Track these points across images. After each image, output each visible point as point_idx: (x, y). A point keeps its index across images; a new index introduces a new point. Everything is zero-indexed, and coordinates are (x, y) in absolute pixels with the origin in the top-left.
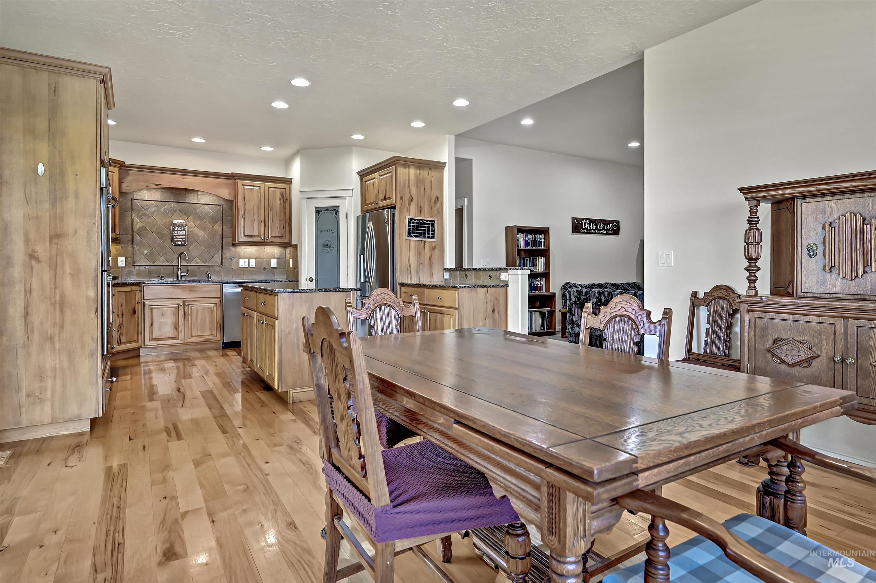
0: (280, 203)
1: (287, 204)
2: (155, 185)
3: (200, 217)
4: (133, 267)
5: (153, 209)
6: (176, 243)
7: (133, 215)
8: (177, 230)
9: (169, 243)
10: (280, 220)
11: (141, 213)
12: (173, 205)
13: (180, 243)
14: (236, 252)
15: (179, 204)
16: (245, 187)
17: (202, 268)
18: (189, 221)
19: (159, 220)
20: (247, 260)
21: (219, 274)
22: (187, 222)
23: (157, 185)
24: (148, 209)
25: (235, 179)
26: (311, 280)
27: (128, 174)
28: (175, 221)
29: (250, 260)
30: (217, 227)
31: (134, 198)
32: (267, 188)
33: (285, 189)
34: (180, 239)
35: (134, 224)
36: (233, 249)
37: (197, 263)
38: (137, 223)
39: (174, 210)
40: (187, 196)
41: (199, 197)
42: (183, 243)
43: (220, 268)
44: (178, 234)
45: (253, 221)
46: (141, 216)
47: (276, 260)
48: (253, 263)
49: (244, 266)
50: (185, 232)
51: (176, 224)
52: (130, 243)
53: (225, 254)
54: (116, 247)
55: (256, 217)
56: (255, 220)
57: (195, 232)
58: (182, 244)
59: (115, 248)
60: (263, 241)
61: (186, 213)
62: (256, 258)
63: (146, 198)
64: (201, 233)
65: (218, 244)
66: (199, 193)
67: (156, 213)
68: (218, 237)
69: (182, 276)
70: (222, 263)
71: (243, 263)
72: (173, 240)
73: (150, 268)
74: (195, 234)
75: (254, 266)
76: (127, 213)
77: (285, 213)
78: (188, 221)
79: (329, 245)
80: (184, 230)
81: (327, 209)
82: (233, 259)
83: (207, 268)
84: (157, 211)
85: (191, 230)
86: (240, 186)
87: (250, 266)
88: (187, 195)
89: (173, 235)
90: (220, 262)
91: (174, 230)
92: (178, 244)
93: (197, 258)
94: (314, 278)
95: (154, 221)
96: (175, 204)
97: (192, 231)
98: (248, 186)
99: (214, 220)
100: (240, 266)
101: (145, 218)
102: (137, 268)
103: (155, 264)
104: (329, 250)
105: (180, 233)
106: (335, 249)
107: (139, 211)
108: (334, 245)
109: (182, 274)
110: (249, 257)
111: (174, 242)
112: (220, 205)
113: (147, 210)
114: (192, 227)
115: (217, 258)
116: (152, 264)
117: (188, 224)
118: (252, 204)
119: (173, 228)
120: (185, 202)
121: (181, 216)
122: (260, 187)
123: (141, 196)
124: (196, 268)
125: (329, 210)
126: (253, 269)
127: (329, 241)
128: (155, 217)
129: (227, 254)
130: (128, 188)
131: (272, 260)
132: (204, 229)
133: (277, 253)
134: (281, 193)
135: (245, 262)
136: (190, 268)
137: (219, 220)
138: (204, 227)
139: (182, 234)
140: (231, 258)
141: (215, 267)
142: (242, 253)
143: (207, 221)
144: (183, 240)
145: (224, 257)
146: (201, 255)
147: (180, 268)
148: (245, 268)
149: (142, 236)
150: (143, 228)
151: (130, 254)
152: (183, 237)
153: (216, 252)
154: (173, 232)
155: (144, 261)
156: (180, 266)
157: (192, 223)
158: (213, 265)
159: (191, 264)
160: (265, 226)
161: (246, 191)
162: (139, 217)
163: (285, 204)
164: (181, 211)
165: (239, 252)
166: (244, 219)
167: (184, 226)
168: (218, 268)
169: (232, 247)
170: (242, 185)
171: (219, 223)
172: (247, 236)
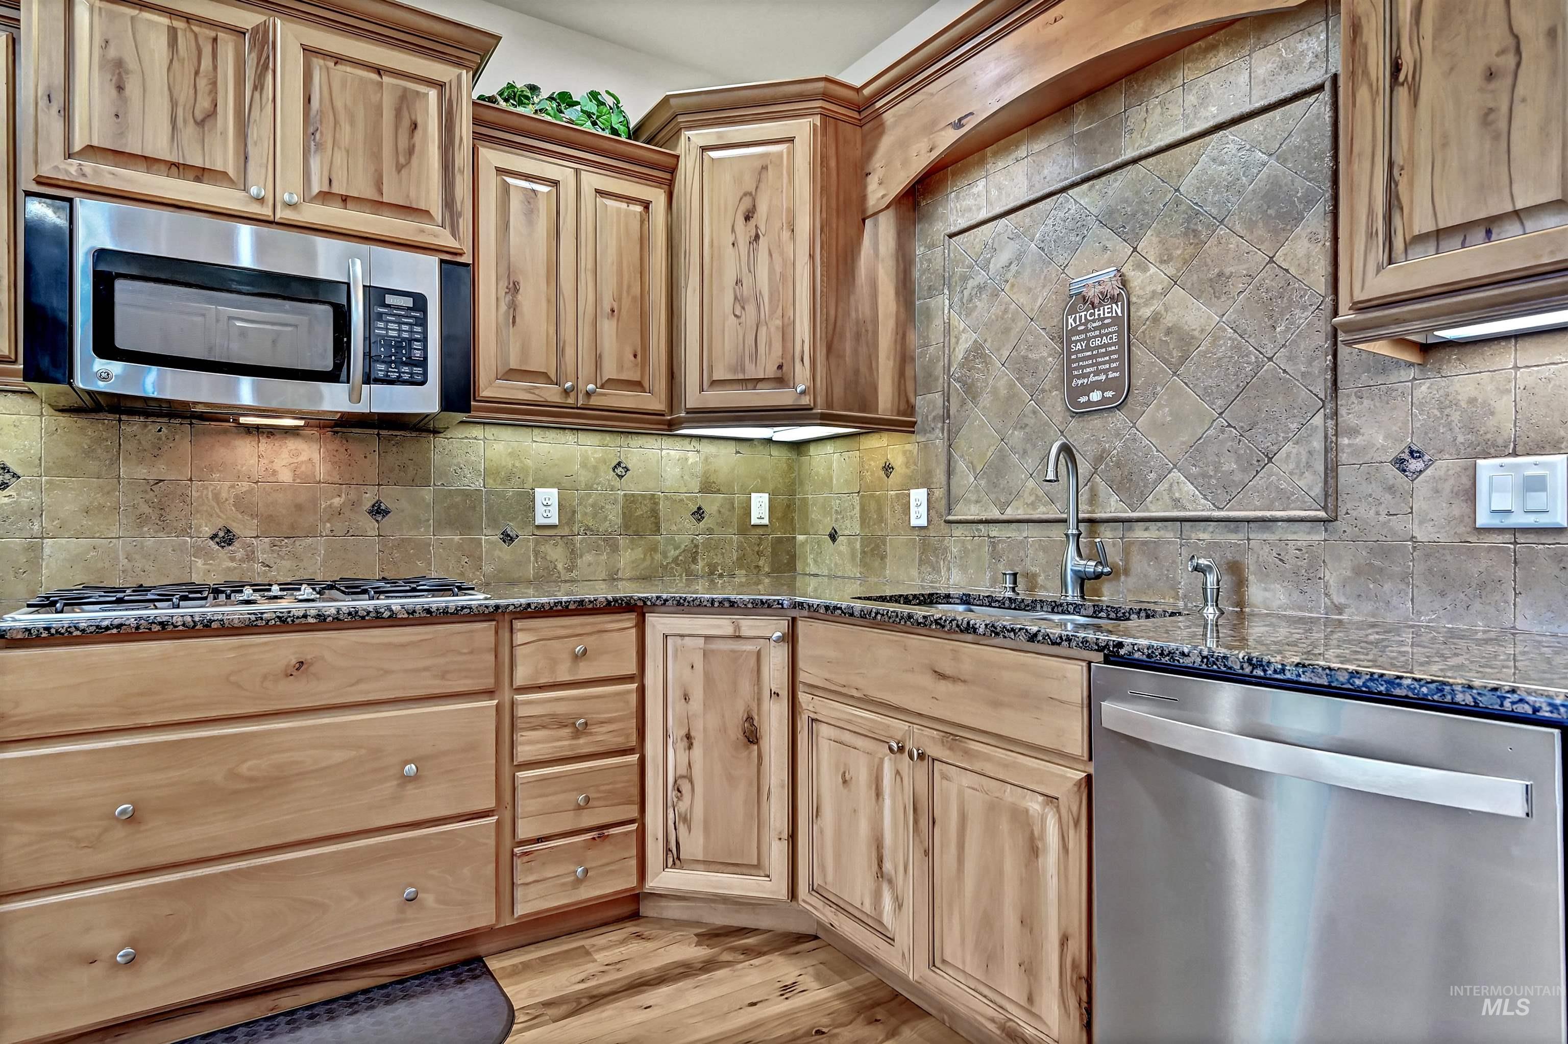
4: (950, 530)
5: (1004, 257)
6: (1083, 399)
8: (1087, 330)
9: (1056, 401)
11: (971, 283)
12: (1075, 202)
13: (1096, 396)
14: (1446, 404)
15: (1100, 183)
17: (1204, 535)
18: (1143, 265)
19: (1021, 299)
20: (1551, 468)
21: (1306, 574)
22: (1130, 273)
24: (989, 261)
27: (881, 129)
28: (1078, 285)
30: (1302, 248)
31: (950, 227)
34: (1097, 373)
35: (953, 342)
36: (1423, 389)
37: (1177, 503)
38: (957, 338)
39: (1079, 227)
42: (1109, 394)
43: (1320, 535)
44: (1088, 347)
45: (1502, 69)
46: (970, 300)
49: (1520, 519)
50: (1119, 332)
51: (1082, 298)
52: (941, 424)
53: (1354, 432)
54: (908, 447)
57: (1168, 318)
58: (1104, 400)
59: (904, 452)
61: (1125, 223)
67: (1014, 268)
68: (1307, 318)
69: (1082, 579)
70: (1330, 496)
71: (1516, 491)
72: (1070, 383)
73: (994, 531)
74: (1167, 330)
76: (932, 303)
78: (1137, 265)
80: (1116, 320)
82: (1415, 465)
83: (1231, 536)
85: (1147, 311)
89: (1068, 362)
90: (1319, 491)
91: (1075, 331)
92: (1089, 403)
93: (1175, 474)
96: (1084, 195)
97: (1154, 317)
100: (1489, 520)
101: (981, 303)
102: (958, 531)
103: (1010, 513)
105: (1098, 342)
107: (965, 278)
109: (1080, 566)
111: (1074, 394)
112: (1320, 89)
113: (984, 267)
116: (995, 514)
117: (1137, 280)
119: (1071, 321)
123: (970, 210)
128: (1013, 286)
129: (1371, 431)
130: (882, 191)
135: (1536, 484)
136: (1140, 533)
137: (1309, 201)
138: (1220, 275)
139: (1105, 346)
140: (1406, 456)
141: (1280, 532)
142: (1504, 406)
143: (1238, 228)
144: (1111, 375)
145: (1344, 457)
146: (1196, 449)
147: (1072, 531)
148: (1532, 538)
149: (971, 391)
150: (977, 352)
151: (940, 475)
152: (1110, 362)
153: (1294, 426)
154: (1070, 342)
155: (977, 502)
156: (1072, 521)
157: (1153, 269)
158: (1268, 514)
159: (1148, 510)
162: (966, 307)
164: (1106, 219)
165: (1472, 399)
166: (1411, 87)
167: (1112, 301)
168: (1301, 535)
169: (1409, 374)
171: (1316, 216)
172: (1440, 237)
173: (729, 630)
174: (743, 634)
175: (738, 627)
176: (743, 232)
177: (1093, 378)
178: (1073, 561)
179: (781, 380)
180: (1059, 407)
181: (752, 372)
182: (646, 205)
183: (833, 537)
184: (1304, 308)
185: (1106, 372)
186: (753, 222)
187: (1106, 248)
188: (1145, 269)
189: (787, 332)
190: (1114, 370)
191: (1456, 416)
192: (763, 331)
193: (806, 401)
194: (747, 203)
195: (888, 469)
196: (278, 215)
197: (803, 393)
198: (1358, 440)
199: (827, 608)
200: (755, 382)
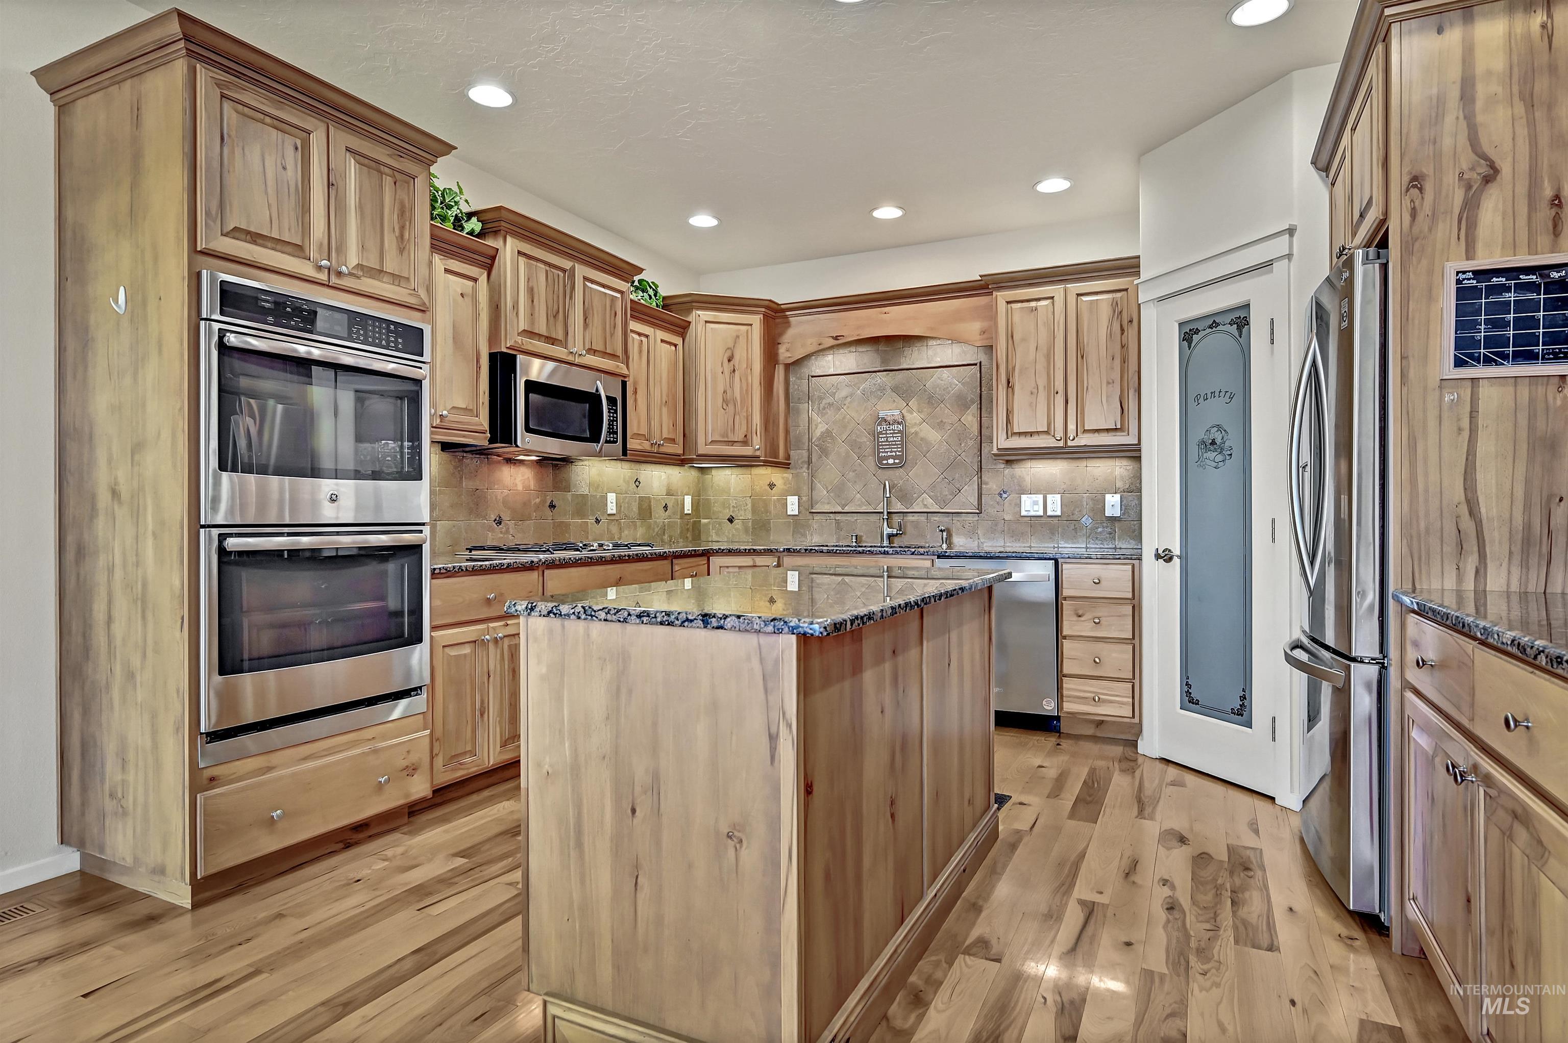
0: (1110, 335)
1: (1131, 332)
2: (832, 338)
3: (932, 400)
4: (810, 517)
5: (843, 393)
6: (885, 462)
7: (810, 408)
8: (886, 434)
9: (871, 462)
10: (1108, 383)
11: (824, 402)
12: (881, 378)
13: (891, 461)
14: (1013, 476)
15: (891, 373)
16: (1014, 306)
17: (936, 518)
18: (911, 411)
19: (853, 414)
20: (1039, 498)
21: (972, 533)
22: (906, 414)
23: (836, 338)
24: (835, 393)
25: (991, 294)
26: (1166, 557)
27: (787, 324)
28: (882, 414)
29: (1049, 497)
30: (970, 418)
31: (812, 373)
32: (1071, 299)
33: (1127, 289)
34: (891, 452)
35: (813, 427)
36: (1007, 471)
37: (925, 506)
38: (817, 426)
39: (882, 389)
40: (905, 353)
41: (930, 352)
42: (897, 461)
43: (976, 518)
44: (887, 441)
45: (1034, 393)
46: (824, 409)
47: (1117, 497)
48: (1055, 505)
49: (1032, 513)
50: (902, 437)
51: (884, 419)
52: (806, 466)
53: (987, 484)
54: (785, 475)
55: (1042, 382)
56: (1041, 388)
57: (922, 435)
58: (894, 463)
59: (783, 478)
60: (1061, 444)
61: (903, 393)
62: (1063, 493)
63: (831, 371)
64: (932, 435)
65: (970, 460)
66: (931, 342)
67: (849, 399)
68: (971, 443)
69: (890, 536)
70: (979, 506)
71: (1030, 505)
72: (878, 455)
73: (838, 517)
74: (922, 439)
75: (1059, 513)
76: (801, 406)
77: (1124, 361)
78: (909, 411)
79: (1218, 441)
80: (900, 432)
81: (1213, 322)
82: (1005, 496)
83: (946, 519)
84: (851, 395)
85: (913, 430)
86: (1002, 306)
87: (1049, 513)
88: (907, 351)
89: (878, 446)
90: (976, 503)
91: (881, 433)
92: (888, 464)
93: (925, 495)
94: (1177, 551)
95: (844, 418)
96: (884, 376)
97: (916, 433)
98: (1022, 301)
99: (962, 404)
100: (1023, 513)
101: (830, 412)
102: (817, 517)
103: (847, 509)
104: (1219, 458)
105: (892, 439)
106: (1237, 453)
107: (821, 399)
108: (1233, 441)
109: (890, 531)
110: (1045, 490)
111: (881, 459)
112: (976, 364)
113: (832, 395)
114: (915, 424)
115: (969, 495)
116: (840, 510)
117: (908, 417)
118: (1033, 348)
119: (879, 428)
120: (902, 367)
122: (1052, 298)
123: (824, 367)
124: (923, 518)
125: (1218, 325)
126: (1055, 521)
127: (1219, 427)
128: (848, 407)
129: (992, 485)
130: (788, 355)
131: (1108, 497)
132: (940, 426)
133: (1122, 477)
134: (1114, 304)
135: (1036, 503)
136: (910, 518)
137: (973, 402)
138: (942, 421)
139: (895, 441)
140: (1002, 492)
141: (963, 517)
142: (1028, 479)
143: (948, 405)
144: (898, 453)
145: (983, 492)
146: (933, 487)
147: (885, 517)
148: (1035, 519)
149: (824, 452)
150: (828, 434)
151: (805, 490)
152: (897, 448)
153: (968, 480)
154: (878, 437)
155: (828, 503)
156: (885, 513)
157: (915, 414)
158: (960, 511)
159: (913, 508)
160: (1067, 402)
161: (1017, 318)
162: (822, 412)
163: (1126, 333)
164: (895, 389)
165: (1020, 477)
166: (1013, 389)
167: (899, 423)
168: (970, 518)
169: (1003, 466)
170: (1008, 303)
171: (974, 408)
172: (1020, 434)
173: (751, 563)
174: (757, 564)
175: (754, 562)
176: (727, 368)
177: (889, 454)
178: (887, 531)
179: (745, 442)
180: (873, 464)
181: (732, 438)
182: (675, 346)
183: (731, 520)
184: (971, 440)
185: (895, 452)
186: (732, 363)
187: (894, 401)
188: (912, 413)
189: (749, 419)
190: (899, 452)
191: (1016, 481)
192: (737, 417)
193: (758, 453)
194: (729, 353)
195: (772, 486)
196: (577, 361)
197: (758, 449)
198: (988, 487)
199: (806, 550)
200: (733, 443)
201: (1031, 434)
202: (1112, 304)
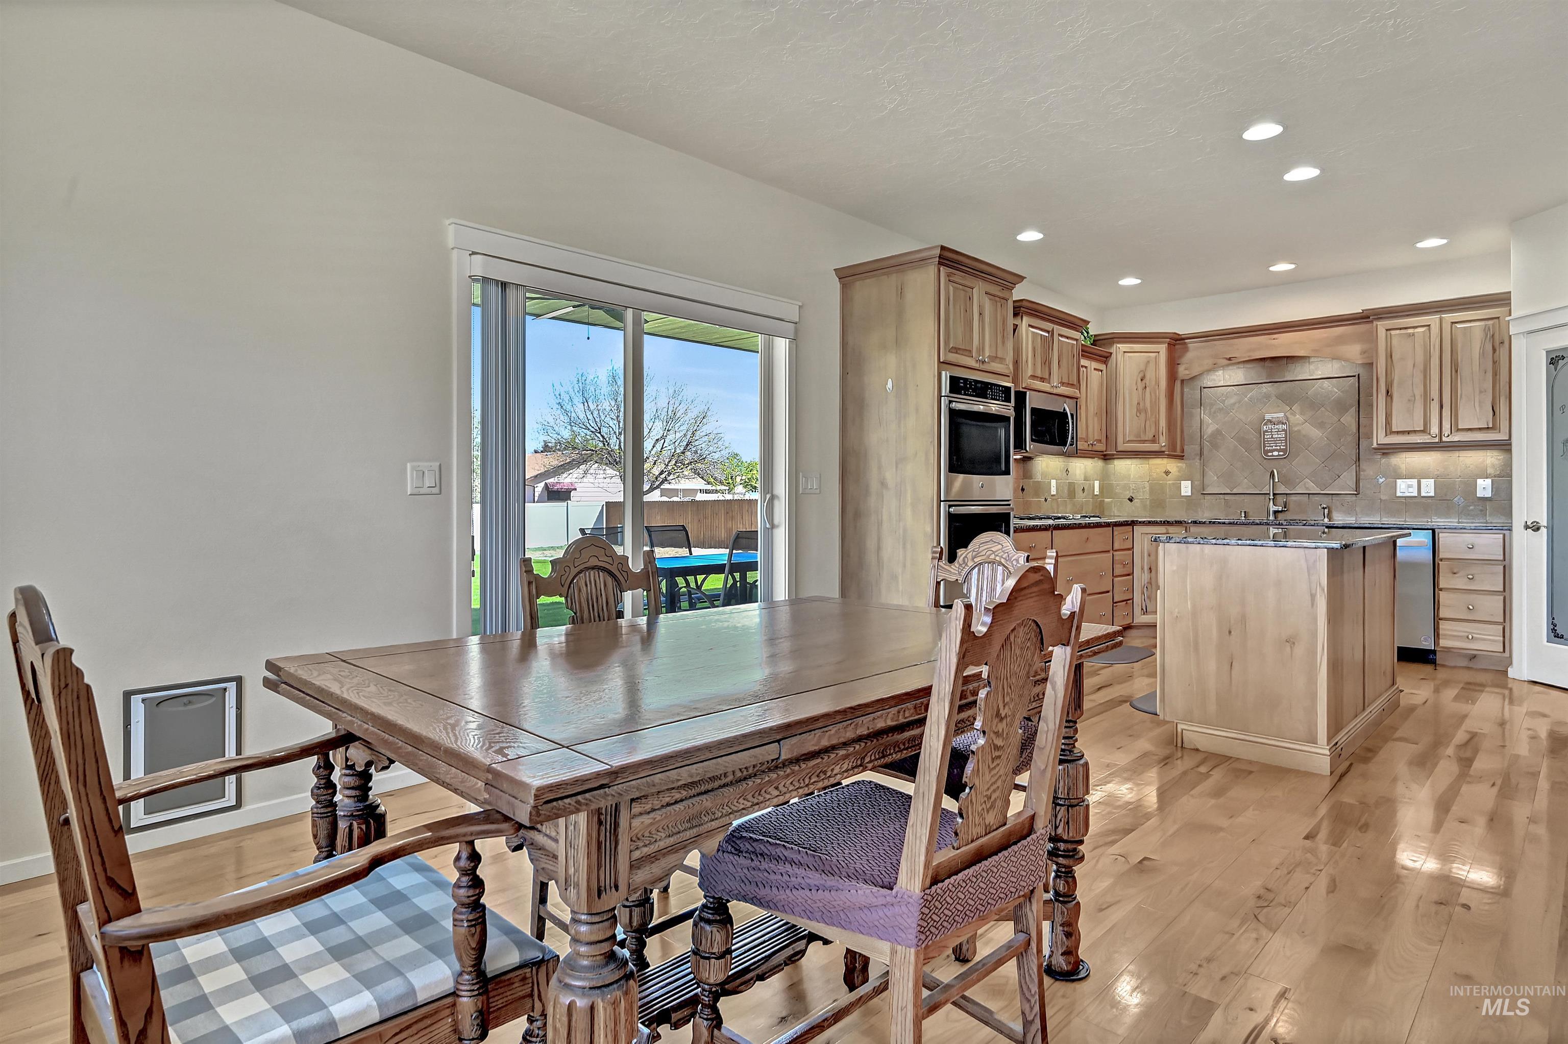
0: (1483, 354)
1: (1503, 352)
2: (1226, 359)
3: (1312, 405)
4: (1203, 497)
5: (1232, 401)
6: (1270, 454)
7: (1203, 412)
8: (1271, 432)
9: (1257, 454)
10: (1481, 392)
11: (1215, 407)
12: (1266, 388)
13: (1276, 453)
14: (1389, 465)
15: (1277, 384)
16: (1393, 332)
17: (1317, 498)
18: (1294, 414)
19: (1241, 417)
20: (1414, 482)
21: (1350, 510)
22: (1289, 416)
23: (1230, 359)
24: (1225, 401)
25: (1372, 323)
26: (1534, 527)
27: (1186, 349)
28: (1268, 417)
29: (1423, 481)
30: (1347, 419)
31: (1205, 386)
32: (1447, 327)
33: (1499, 318)
34: (1276, 446)
35: (1204, 427)
36: (1383, 460)
37: (1307, 489)
38: (1208, 426)
39: (1267, 397)
40: (1289, 368)
41: (1312, 367)
42: (1282, 453)
43: (1354, 498)
44: (1272, 438)
45: (1412, 400)
46: (1215, 413)
47: (1489, 481)
48: (1429, 488)
49: (1406, 494)
50: (1286, 434)
51: (1270, 421)
52: (1198, 457)
53: (1364, 471)
54: (1179, 464)
55: (1419, 391)
56: (1418, 397)
57: (1304, 432)
58: (1279, 455)
59: (1178, 467)
60: (1437, 440)
61: (1288, 400)
62: (1436, 478)
63: (1222, 383)
64: (1315, 433)
65: (1350, 452)
66: (1314, 359)
67: (1237, 405)
68: (1349, 439)
69: (1275, 512)
70: (1357, 488)
71: (1405, 488)
72: (1264, 448)
73: (1227, 497)
74: (1304, 436)
75: (1432, 494)
76: (1194, 411)
77: (1495, 374)
78: (1292, 414)
80: (1284, 430)
82: (1380, 480)
83: (1326, 499)
84: (1240, 402)
85: (1296, 429)
86: (1382, 333)
87: (1423, 494)
88: (1291, 366)
89: (1264, 441)
90: (1354, 487)
91: (1267, 431)
92: (1273, 456)
93: (1307, 480)
94: (1544, 523)
95: (1233, 419)
96: (1269, 387)
97: (1299, 431)
98: (1400, 329)
99: (1340, 407)
100: (1399, 494)
101: (1220, 415)
102: (1207, 497)
103: (1235, 491)
105: (1276, 436)
107: (1212, 405)
109: (1276, 508)
110: (1419, 476)
111: (1266, 452)
112: (1354, 377)
113: (1223, 402)
114: (1298, 424)
115: (1348, 478)
116: (1229, 491)
117: (1291, 418)
118: (1410, 365)
119: (1265, 427)
120: (1285, 379)
121: (1278, 406)
122: (1429, 326)
123: (1214, 380)
124: (1305, 498)
126: (1429, 500)
128: (1236, 412)
129: (1368, 470)
130: (1187, 372)
131: (1480, 482)
132: (1321, 425)
133: (1493, 466)
134: (1486, 329)
135: (1410, 486)
136: (1293, 498)
137: (1352, 406)
138: (1322, 422)
139: (1279, 438)
140: (1378, 477)
141: (1343, 497)
142: (1403, 467)
143: (1328, 409)
144: (1282, 447)
145: (1361, 477)
146: (1314, 473)
147: (1272, 497)
148: (1410, 499)
149: (1215, 446)
150: (1218, 432)
151: (1198, 476)
152: (1282, 443)
153: (1346, 468)
154: (1264, 435)
155: (1218, 486)
156: (1271, 494)
157: (1298, 416)
158: (1339, 492)
159: (1297, 491)
160: (1441, 407)
161: (1395, 342)
162: (1212, 415)
163: (1498, 352)
164: (1279, 397)
165: (1395, 465)
166: (1392, 398)
167: (1283, 423)
168: (1348, 498)
169: (1379, 457)
170: (1387, 330)
171: (1353, 410)
172: (1398, 433)
173: (1165, 531)
175: (1167, 530)
176: (1140, 385)
177: (1274, 448)
178: (1273, 508)
179: (1154, 440)
180: (1259, 455)
181: (1143, 438)
182: (1101, 371)
183: (1131, 500)
184: (1350, 436)
185: (1280, 446)
186: (1144, 381)
188: (1295, 416)
189: (1157, 423)
191: (1391, 468)
192: (1148, 422)
193: (1163, 449)
194: (1141, 375)
195: (1167, 473)
196: (1054, 391)
197: (1165, 446)
198: (1365, 473)
200: (1144, 441)
201: (1409, 432)
202: (1484, 330)
